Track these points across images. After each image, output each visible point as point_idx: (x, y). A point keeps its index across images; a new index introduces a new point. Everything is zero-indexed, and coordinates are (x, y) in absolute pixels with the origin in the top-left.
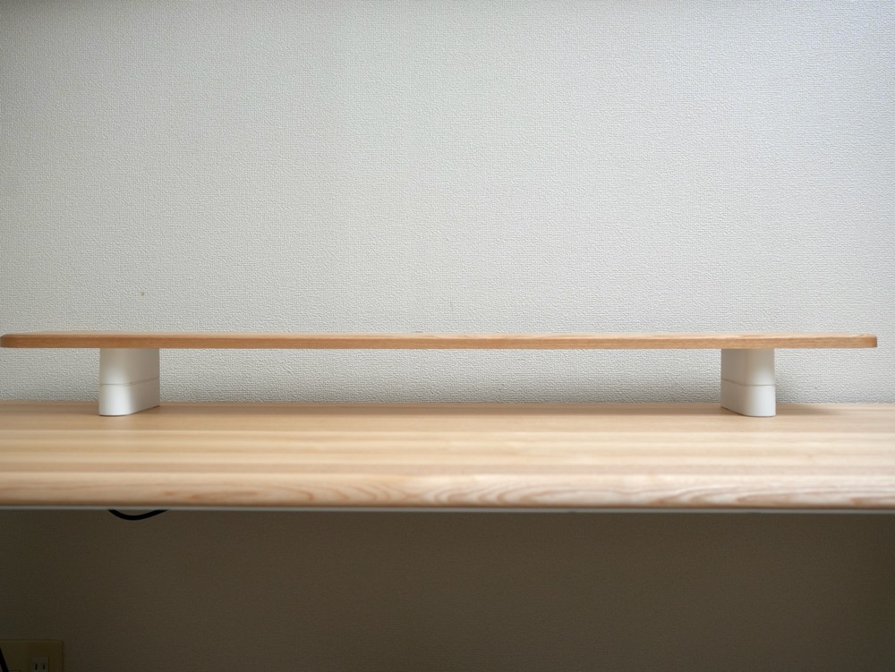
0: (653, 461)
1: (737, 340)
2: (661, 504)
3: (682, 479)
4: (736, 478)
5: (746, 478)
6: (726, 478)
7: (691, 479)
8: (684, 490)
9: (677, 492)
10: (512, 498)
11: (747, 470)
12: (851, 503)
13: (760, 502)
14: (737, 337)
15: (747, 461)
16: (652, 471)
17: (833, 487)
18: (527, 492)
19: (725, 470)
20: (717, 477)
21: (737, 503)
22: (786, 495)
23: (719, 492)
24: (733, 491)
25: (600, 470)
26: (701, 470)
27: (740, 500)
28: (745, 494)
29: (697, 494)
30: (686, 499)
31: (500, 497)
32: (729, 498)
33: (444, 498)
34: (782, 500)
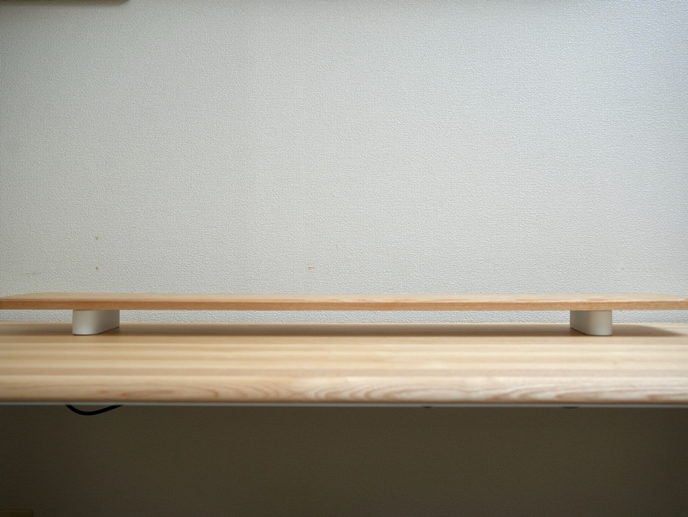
0: (490, 366)
1: (584, 304)
2: (496, 400)
3: (512, 380)
4: (556, 379)
5: (564, 379)
6: (547, 379)
7: (520, 379)
8: (514, 389)
9: (508, 391)
10: (376, 395)
11: (564, 373)
12: (647, 399)
13: (575, 399)
14: (585, 301)
15: (565, 366)
16: (489, 373)
17: (633, 386)
18: (388, 390)
19: (546, 373)
20: (541, 379)
21: (556, 399)
22: (596, 393)
23: (542, 391)
24: (553, 389)
25: (447, 373)
26: (528, 373)
27: (559, 396)
28: (562, 392)
29: (524, 392)
30: (515, 396)
31: (367, 394)
32: (550, 395)
33: (322, 396)
34: (592, 397)
